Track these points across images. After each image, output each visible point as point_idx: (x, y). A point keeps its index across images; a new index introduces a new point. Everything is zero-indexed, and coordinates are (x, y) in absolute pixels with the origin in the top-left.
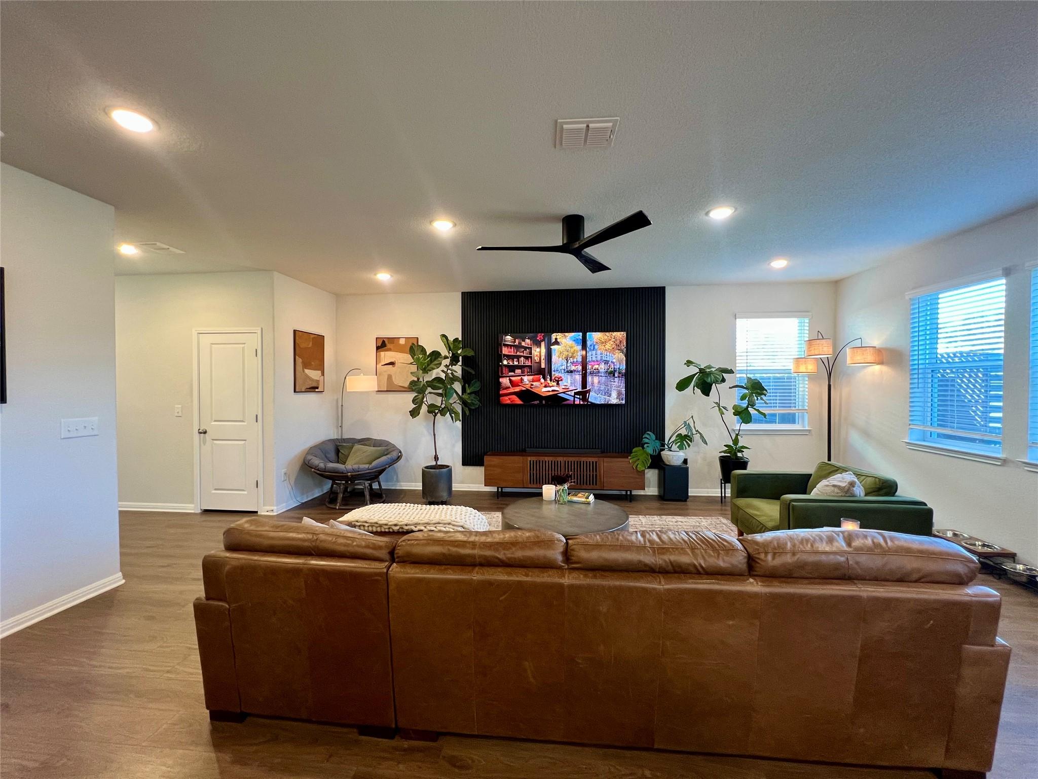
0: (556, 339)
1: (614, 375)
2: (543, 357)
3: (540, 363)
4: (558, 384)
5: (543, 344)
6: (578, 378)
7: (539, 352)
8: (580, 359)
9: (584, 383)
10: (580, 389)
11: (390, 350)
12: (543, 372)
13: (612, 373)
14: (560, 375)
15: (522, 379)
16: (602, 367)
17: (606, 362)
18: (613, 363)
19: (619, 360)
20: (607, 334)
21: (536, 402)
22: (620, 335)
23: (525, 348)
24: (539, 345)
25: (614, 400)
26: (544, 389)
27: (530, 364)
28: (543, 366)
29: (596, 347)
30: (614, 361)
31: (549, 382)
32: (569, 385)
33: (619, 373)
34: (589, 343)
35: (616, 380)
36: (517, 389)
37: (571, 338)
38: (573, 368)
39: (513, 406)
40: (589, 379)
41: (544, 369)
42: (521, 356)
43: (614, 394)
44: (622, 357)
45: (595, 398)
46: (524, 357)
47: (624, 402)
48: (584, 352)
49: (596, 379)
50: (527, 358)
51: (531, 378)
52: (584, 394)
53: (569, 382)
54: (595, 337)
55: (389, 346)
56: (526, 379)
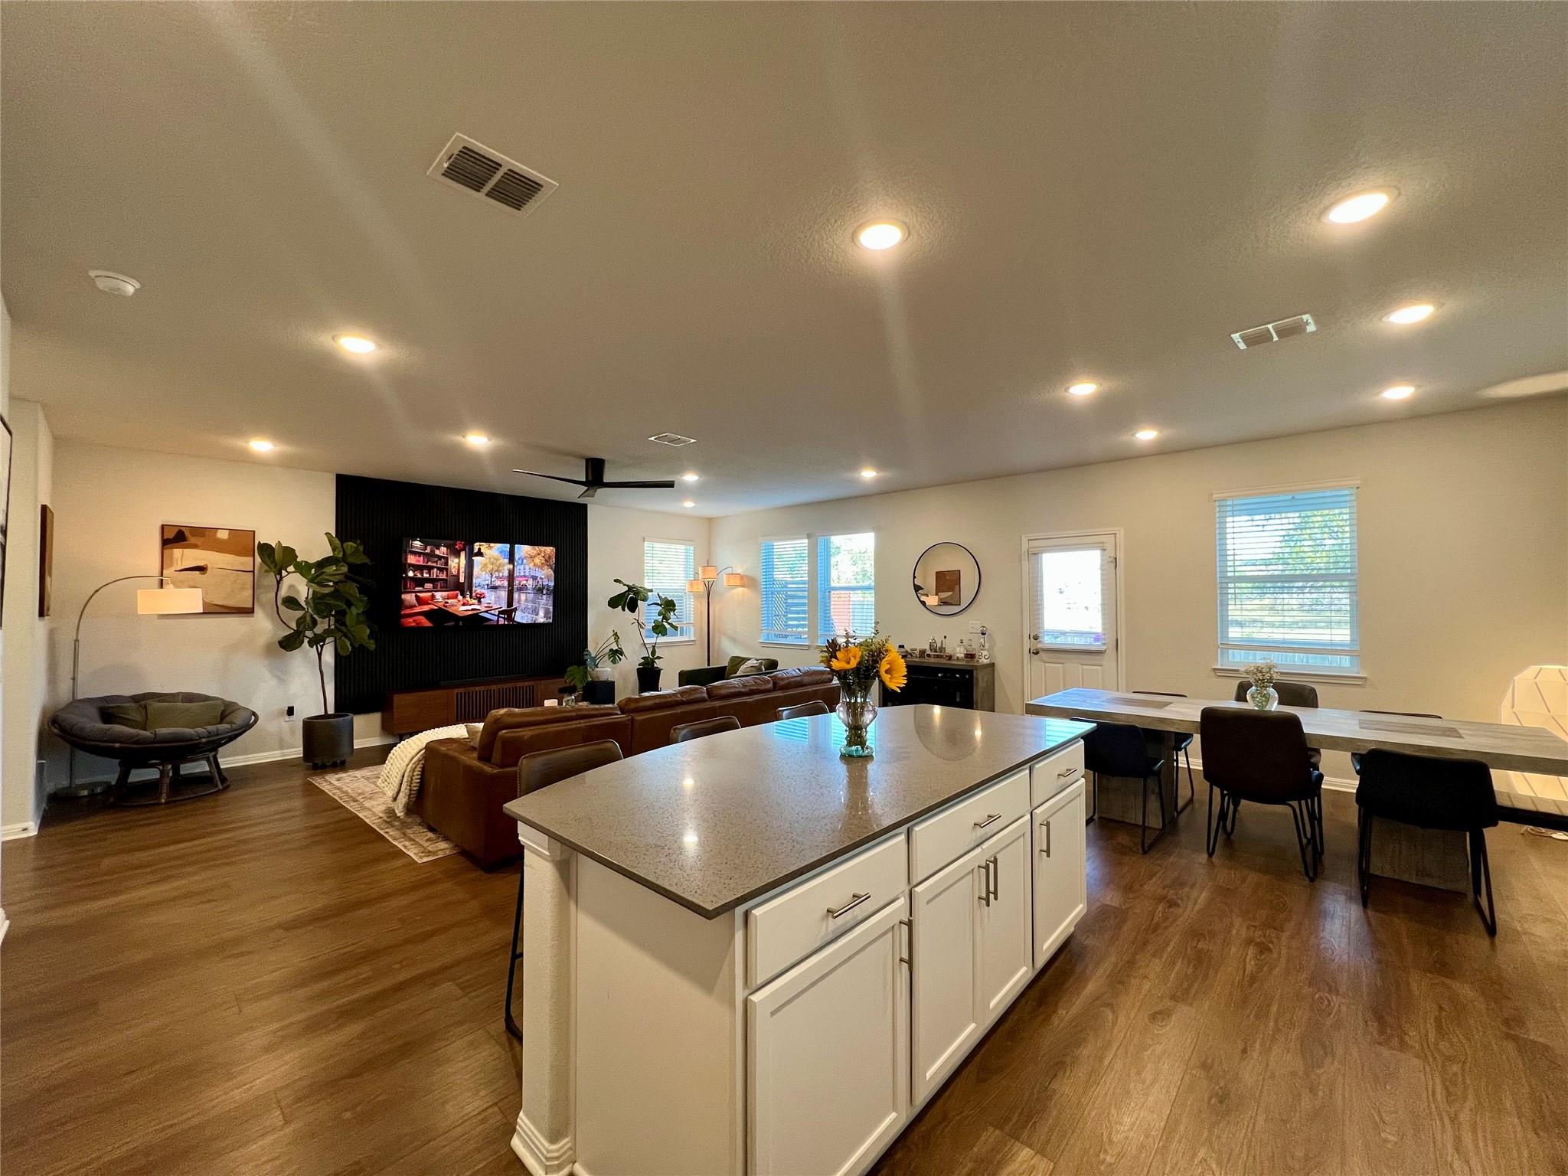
0: (479, 549)
1: (542, 592)
2: (462, 570)
3: (458, 576)
4: (480, 602)
5: (463, 554)
6: (504, 594)
7: (457, 564)
8: (506, 574)
9: (510, 602)
10: (505, 608)
11: (195, 546)
12: (463, 587)
13: (539, 590)
14: (483, 591)
15: (433, 596)
16: (530, 584)
17: (535, 578)
18: (541, 578)
19: (546, 576)
20: (536, 547)
21: (451, 624)
22: (550, 550)
23: (440, 558)
24: (458, 555)
25: (541, 619)
26: (461, 607)
27: (444, 577)
28: (462, 580)
29: (525, 561)
30: (543, 577)
31: (468, 598)
32: (493, 602)
33: (548, 590)
34: (517, 557)
35: (544, 597)
36: (426, 608)
37: (498, 549)
38: (498, 583)
39: (419, 630)
40: (516, 595)
41: (464, 583)
42: (433, 567)
43: (541, 613)
44: (551, 572)
45: (520, 617)
46: (438, 568)
47: (551, 621)
48: (511, 566)
49: (523, 597)
50: (441, 570)
51: (445, 594)
52: (509, 613)
53: (493, 599)
54: (523, 550)
55: (192, 540)
56: (439, 595)
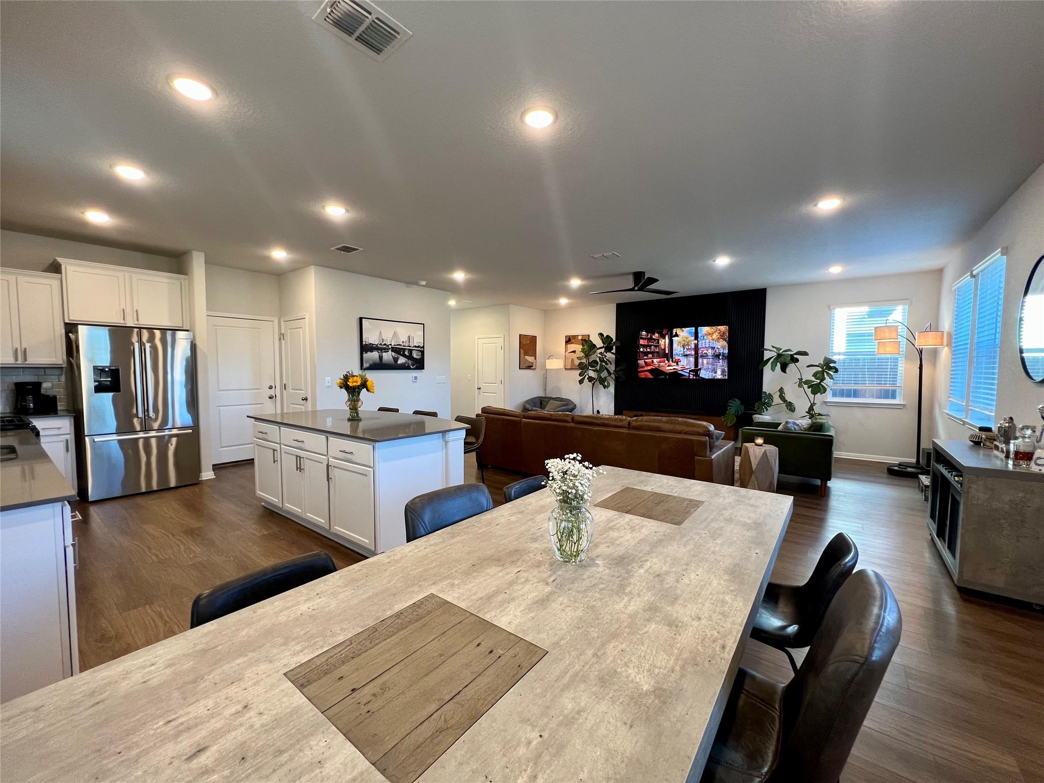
0: (676, 333)
1: (719, 358)
2: (667, 346)
3: (665, 349)
4: (677, 364)
5: (667, 337)
6: (692, 360)
7: (664, 342)
8: (693, 346)
9: (696, 364)
10: (693, 368)
11: (572, 343)
12: (668, 355)
13: (717, 356)
14: (679, 358)
15: (653, 361)
16: (710, 352)
17: (713, 348)
18: (717, 348)
19: (722, 346)
20: (713, 328)
21: (663, 377)
22: (723, 328)
23: (655, 340)
24: (664, 338)
25: (719, 376)
26: (668, 367)
27: (658, 350)
28: (667, 352)
29: (705, 337)
30: (719, 347)
31: (671, 362)
32: (685, 365)
33: (723, 356)
34: (700, 335)
35: (721, 361)
36: (649, 368)
37: (687, 331)
38: (688, 353)
39: (647, 379)
40: (700, 360)
41: (668, 354)
42: (652, 345)
43: (719, 372)
44: (725, 344)
45: (704, 374)
46: (655, 346)
47: (727, 377)
48: (696, 342)
49: (705, 361)
50: (656, 346)
51: (658, 360)
52: (696, 371)
53: (685, 362)
54: (704, 330)
55: (572, 341)
56: (655, 361)
